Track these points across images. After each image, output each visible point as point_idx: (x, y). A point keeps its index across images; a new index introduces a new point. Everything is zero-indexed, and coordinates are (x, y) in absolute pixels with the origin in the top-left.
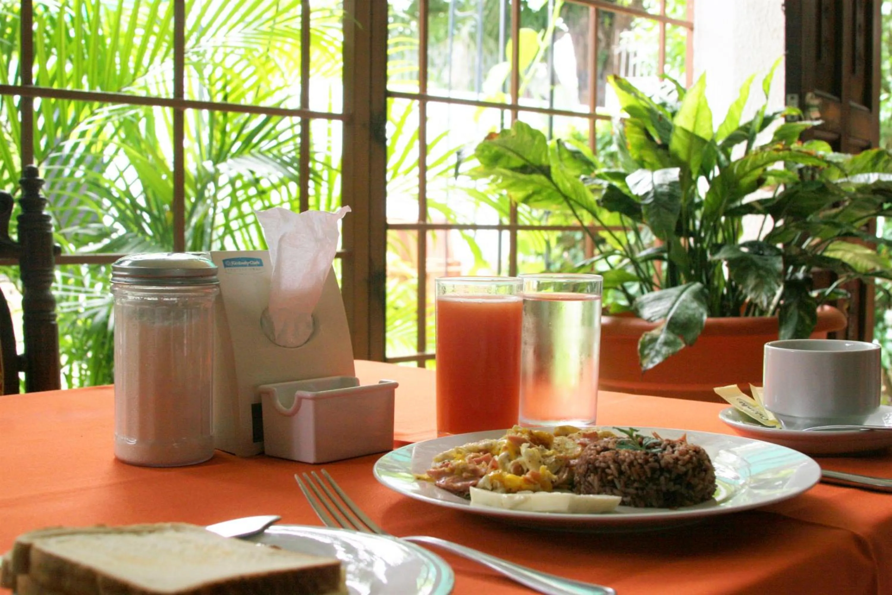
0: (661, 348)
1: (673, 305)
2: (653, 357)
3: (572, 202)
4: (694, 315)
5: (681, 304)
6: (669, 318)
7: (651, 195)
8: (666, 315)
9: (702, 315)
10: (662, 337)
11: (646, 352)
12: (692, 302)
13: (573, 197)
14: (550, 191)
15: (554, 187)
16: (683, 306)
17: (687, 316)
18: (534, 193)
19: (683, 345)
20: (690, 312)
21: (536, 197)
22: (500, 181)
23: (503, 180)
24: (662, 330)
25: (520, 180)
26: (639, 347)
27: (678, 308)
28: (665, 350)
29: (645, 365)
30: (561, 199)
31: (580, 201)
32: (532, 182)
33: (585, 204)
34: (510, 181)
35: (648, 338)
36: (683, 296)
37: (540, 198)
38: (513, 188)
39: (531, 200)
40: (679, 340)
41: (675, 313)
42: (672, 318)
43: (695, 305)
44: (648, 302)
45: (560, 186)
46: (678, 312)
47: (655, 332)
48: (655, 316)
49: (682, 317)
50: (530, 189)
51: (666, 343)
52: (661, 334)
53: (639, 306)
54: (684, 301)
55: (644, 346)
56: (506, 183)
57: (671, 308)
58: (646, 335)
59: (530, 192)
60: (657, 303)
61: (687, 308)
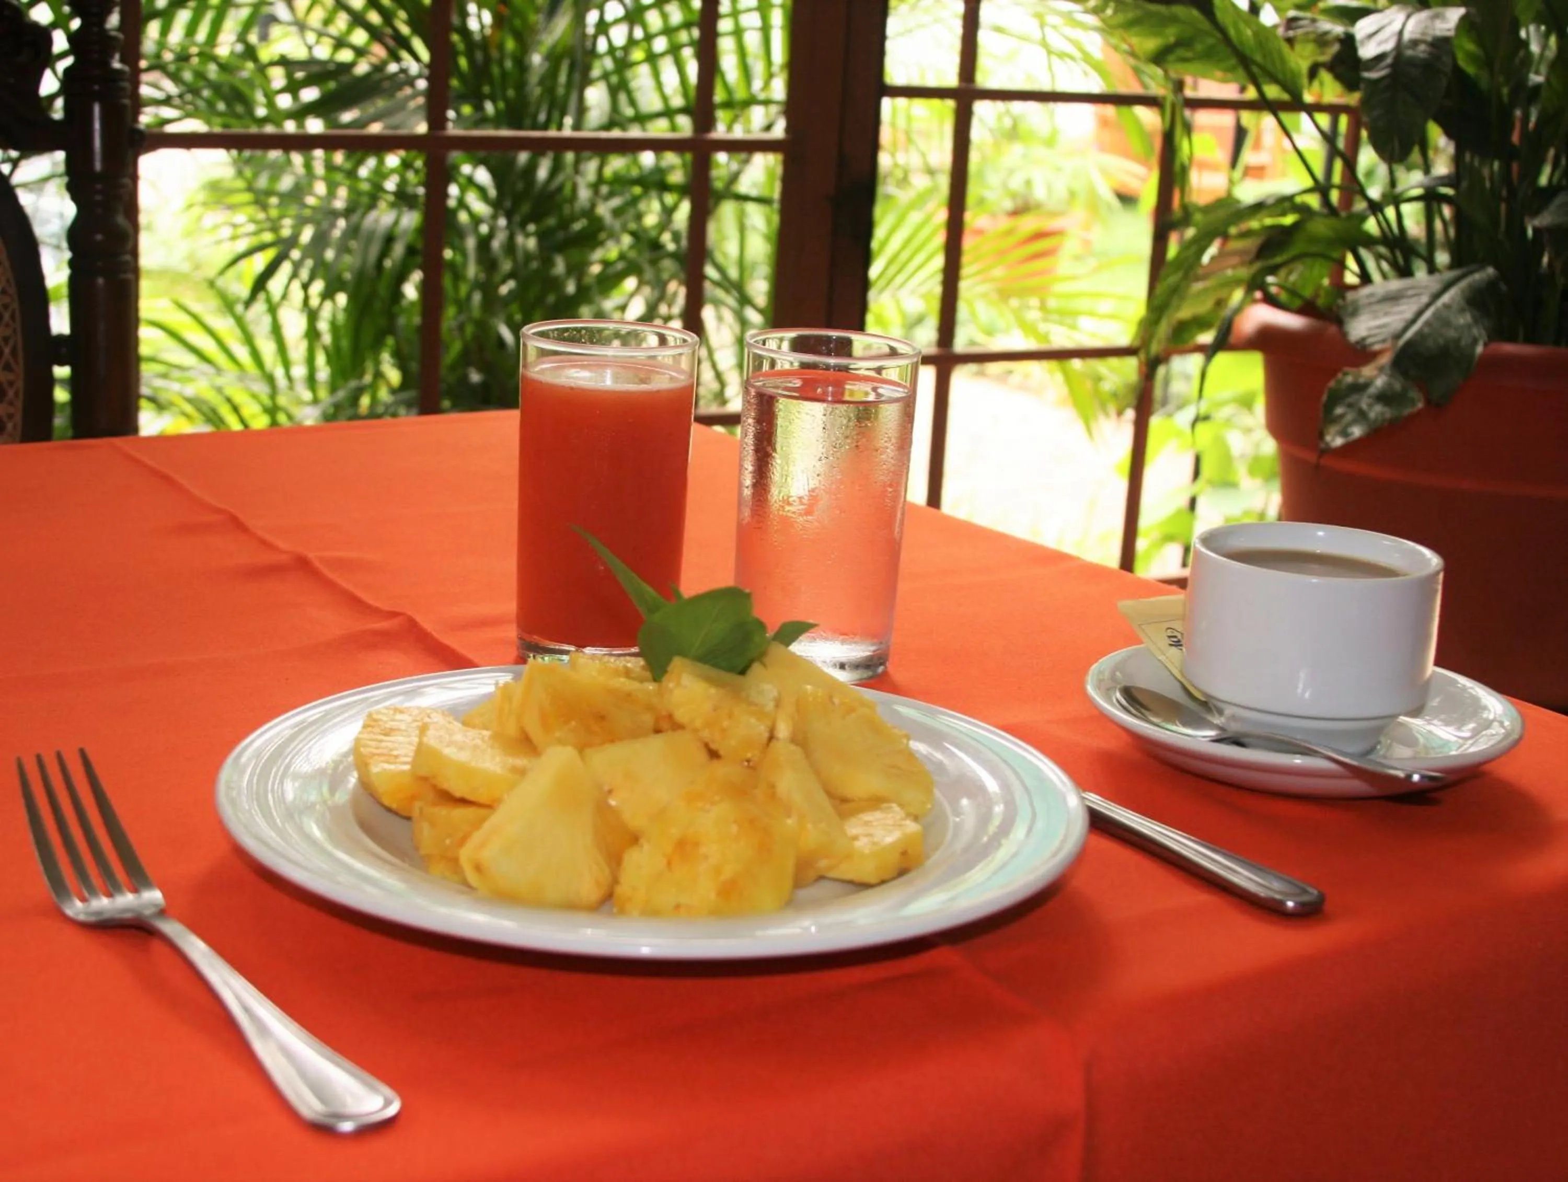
0: (1370, 406)
1: (1420, 313)
2: (1350, 424)
3: (1255, 69)
4: (1458, 341)
5: (1436, 315)
6: (1401, 342)
7: (1389, 60)
8: (1397, 336)
9: (1475, 341)
10: (1380, 382)
11: (1339, 410)
12: (1462, 311)
13: (1258, 58)
14: (1210, 41)
15: (1219, 35)
16: (1441, 320)
17: (1441, 341)
18: (1180, 43)
19: (1420, 405)
20: (1452, 334)
21: (1181, 52)
22: (1109, 12)
23: (1116, 12)
24: (1381, 369)
25: (1150, 15)
26: (1324, 398)
27: (1427, 323)
28: (1377, 411)
29: (1328, 438)
30: (1233, 61)
31: (1270, 67)
32: (1174, 20)
33: (1280, 76)
34: (1130, 15)
35: (1349, 379)
36: (1446, 298)
37: (1189, 54)
38: (1136, 29)
39: (1171, 57)
40: (1414, 394)
41: (1419, 333)
42: (1409, 344)
43: (1465, 319)
44: (1370, 304)
45: (1232, 32)
46: (1426, 330)
47: (1368, 371)
48: (1375, 335)
49: (1430, 343)
50: (1171, 34)
51: (1383, 397)
52: (1376, 377)
53: (1350, 309)
54: (1447, 306)
55: (1336, 398)
56: (1121, 18)
57: (1413, 321)
58: (1346, 374)
59: (1172, 40)
60: (1386, 307)
61: (1447, 323)
